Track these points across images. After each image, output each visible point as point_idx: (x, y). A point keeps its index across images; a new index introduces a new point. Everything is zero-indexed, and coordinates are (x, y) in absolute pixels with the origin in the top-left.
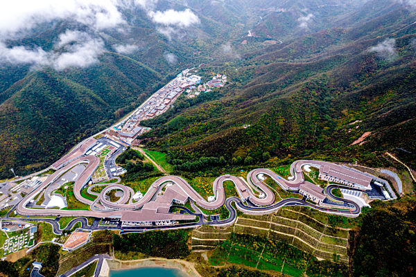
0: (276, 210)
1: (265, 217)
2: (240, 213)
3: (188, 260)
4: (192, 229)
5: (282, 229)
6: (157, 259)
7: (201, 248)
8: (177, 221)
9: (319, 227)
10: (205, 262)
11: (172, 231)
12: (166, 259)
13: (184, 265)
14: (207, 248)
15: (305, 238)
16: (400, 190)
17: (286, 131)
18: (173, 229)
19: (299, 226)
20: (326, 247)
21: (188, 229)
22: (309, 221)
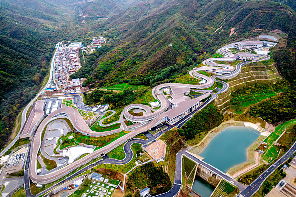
0: (240, 71)
1: (239, 76)
2: (227, 81)
3: (227, 120)
4: (214, 100)
5: (249, 79)
6: (213, 130)
7: (225, 110)
8: (200, 102)
9: (263, 68)
10: (236, 115)
11: (205, 108)
12: (217, 127)
13: (229, 123)
14: (227, 109)
15: (261, 78)
16: (275, 39)
17: (191, 43)
18: (205, 106)
19: (254, 73)
20: (272, 77)
21: (212, 102)
22: (256, 69)
